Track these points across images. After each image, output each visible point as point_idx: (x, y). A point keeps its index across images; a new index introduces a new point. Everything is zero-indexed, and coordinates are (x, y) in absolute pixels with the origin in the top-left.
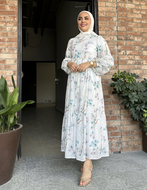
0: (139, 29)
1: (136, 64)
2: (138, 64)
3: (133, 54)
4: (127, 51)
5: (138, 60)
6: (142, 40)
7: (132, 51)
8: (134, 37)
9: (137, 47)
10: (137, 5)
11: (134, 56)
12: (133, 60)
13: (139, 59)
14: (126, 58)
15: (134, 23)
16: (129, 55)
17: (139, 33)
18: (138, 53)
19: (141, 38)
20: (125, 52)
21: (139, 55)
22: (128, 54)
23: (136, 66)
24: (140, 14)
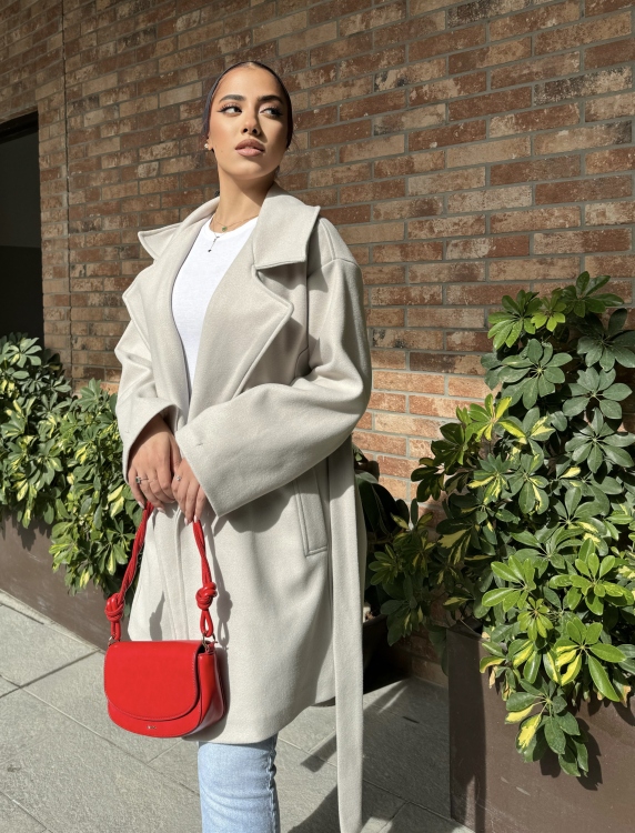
0: (115, 189)
1: (105, 304)
2: (112, 305)
3: (100, 273)
4: (88, 266)
5: (111, 292)
6: (121, 224)
7: (98, 264)
8: (103, 219)
9: (109, 249)
10: (109, 109)
11: (100, 280)
12: (100, 292)
13: (112, 289)
14: (86, 287)
15: (102, 174)
16: (91, 276)
17: (114, 203)
18: (112, 268)
19: (118, 219)
20: (85, 267)
21: (114, 276)
22: (88, 274)
23: (107, 310)
24: (117, 135)
